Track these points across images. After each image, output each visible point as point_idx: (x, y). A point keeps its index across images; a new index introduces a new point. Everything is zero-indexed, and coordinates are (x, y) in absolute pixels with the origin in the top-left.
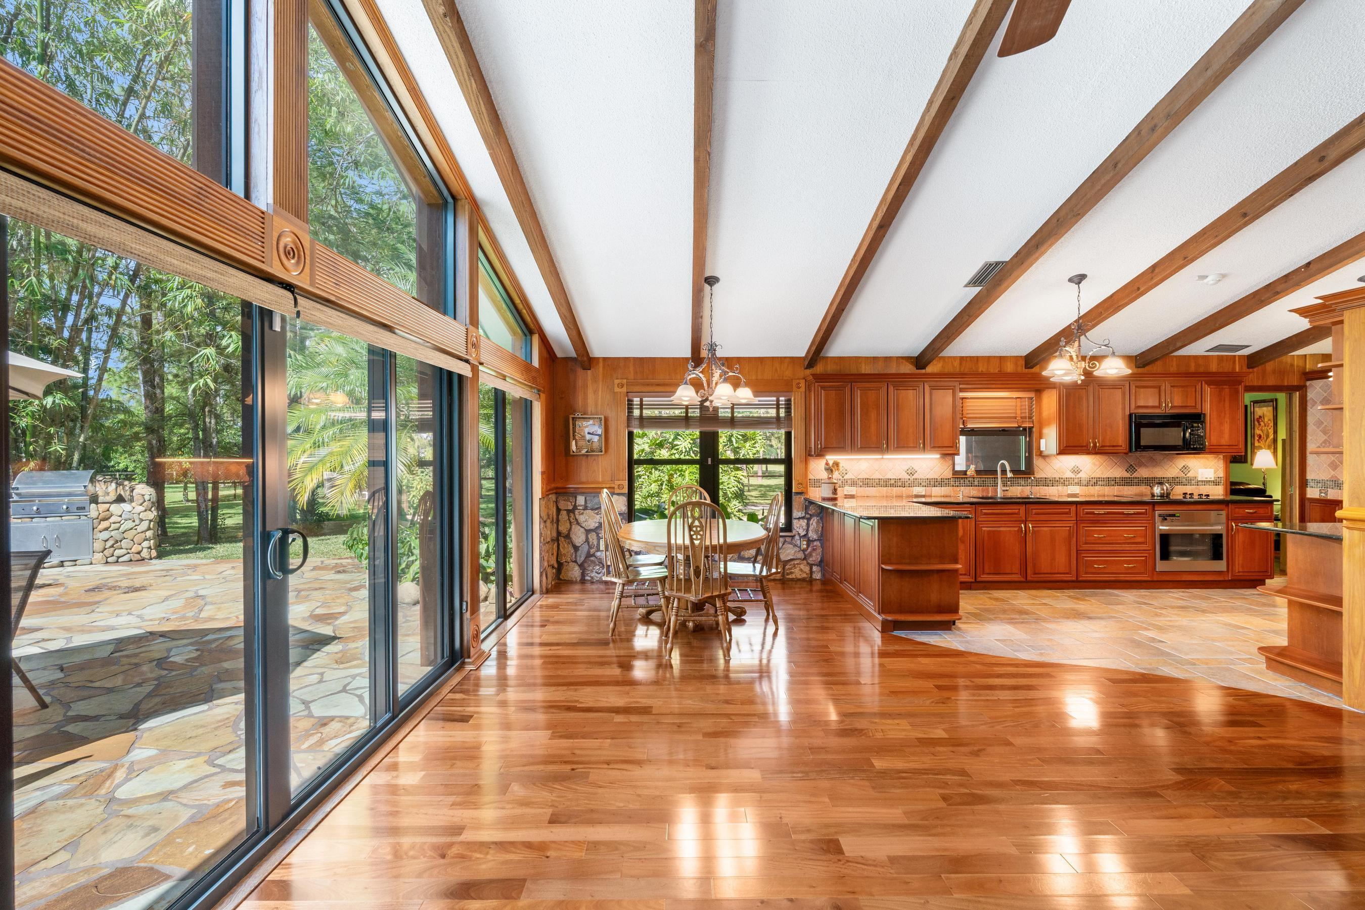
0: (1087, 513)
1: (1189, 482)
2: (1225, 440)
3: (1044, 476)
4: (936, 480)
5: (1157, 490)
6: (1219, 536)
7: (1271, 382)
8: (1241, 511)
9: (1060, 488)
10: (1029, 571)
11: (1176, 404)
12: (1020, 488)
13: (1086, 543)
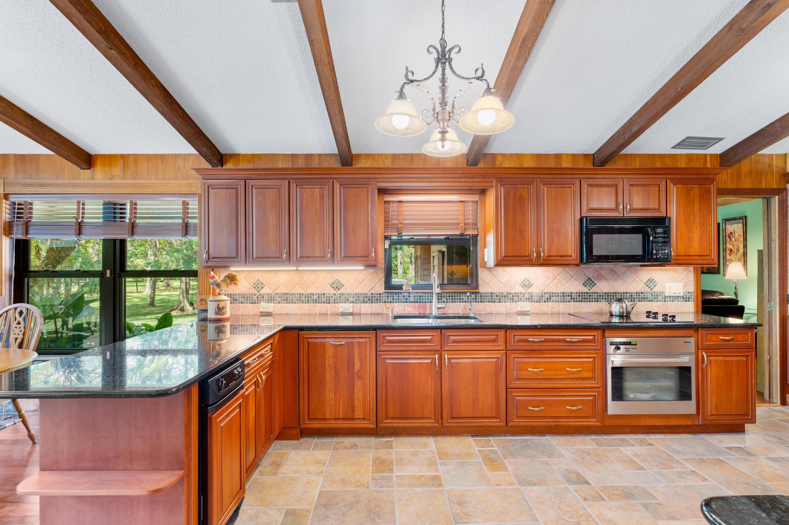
0: (519, 341)
1: (655, 297)
2: (695, 248)
3: (489, 290)
4: (365, 296)
5: (616, 308)
6: (688, 369)
7: (747, 184)
8: (714, 338)
9: (508, 304)
10: (445, 415)
11: (635, 206)
12: (462, 304)
13: (518, 379)
